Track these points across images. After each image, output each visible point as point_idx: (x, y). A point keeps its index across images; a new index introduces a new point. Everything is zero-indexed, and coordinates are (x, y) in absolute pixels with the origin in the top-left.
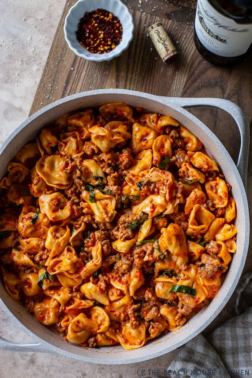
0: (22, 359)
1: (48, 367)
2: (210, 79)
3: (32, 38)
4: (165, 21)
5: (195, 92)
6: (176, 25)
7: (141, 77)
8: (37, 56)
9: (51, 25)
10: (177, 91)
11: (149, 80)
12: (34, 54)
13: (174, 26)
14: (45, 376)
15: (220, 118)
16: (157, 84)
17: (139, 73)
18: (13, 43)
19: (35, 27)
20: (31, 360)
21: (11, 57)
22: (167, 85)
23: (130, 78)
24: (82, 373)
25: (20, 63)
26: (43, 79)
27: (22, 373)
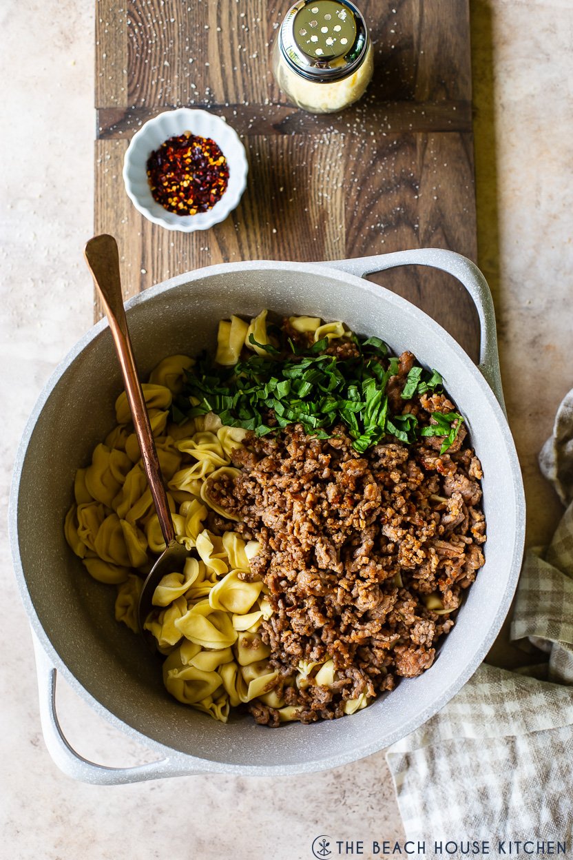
0: (222, 791)
1: (271, 787)
2: (385, 216)
3: (35, 235)
4: (277, 139)
5: (367, 245)
6: (297, 141)
7: (267, 248)
8: (56, 263)
9: (62, 201)
10: (336, 253)
11: (281, 249)
12: (49, 260)
13: (295, 144)
14: (272, 806)
15: (424, 276)
16: (298, 252)
17: (262, 243)
18: (5, 254)
19: (35, 213)
20: (238, 787)
21: (11, 280)
22: (317, 249)
23: (249, 255)
24: (334, 775)
25: (32, 285)
26: (98, 306)
27: (231, 815)
